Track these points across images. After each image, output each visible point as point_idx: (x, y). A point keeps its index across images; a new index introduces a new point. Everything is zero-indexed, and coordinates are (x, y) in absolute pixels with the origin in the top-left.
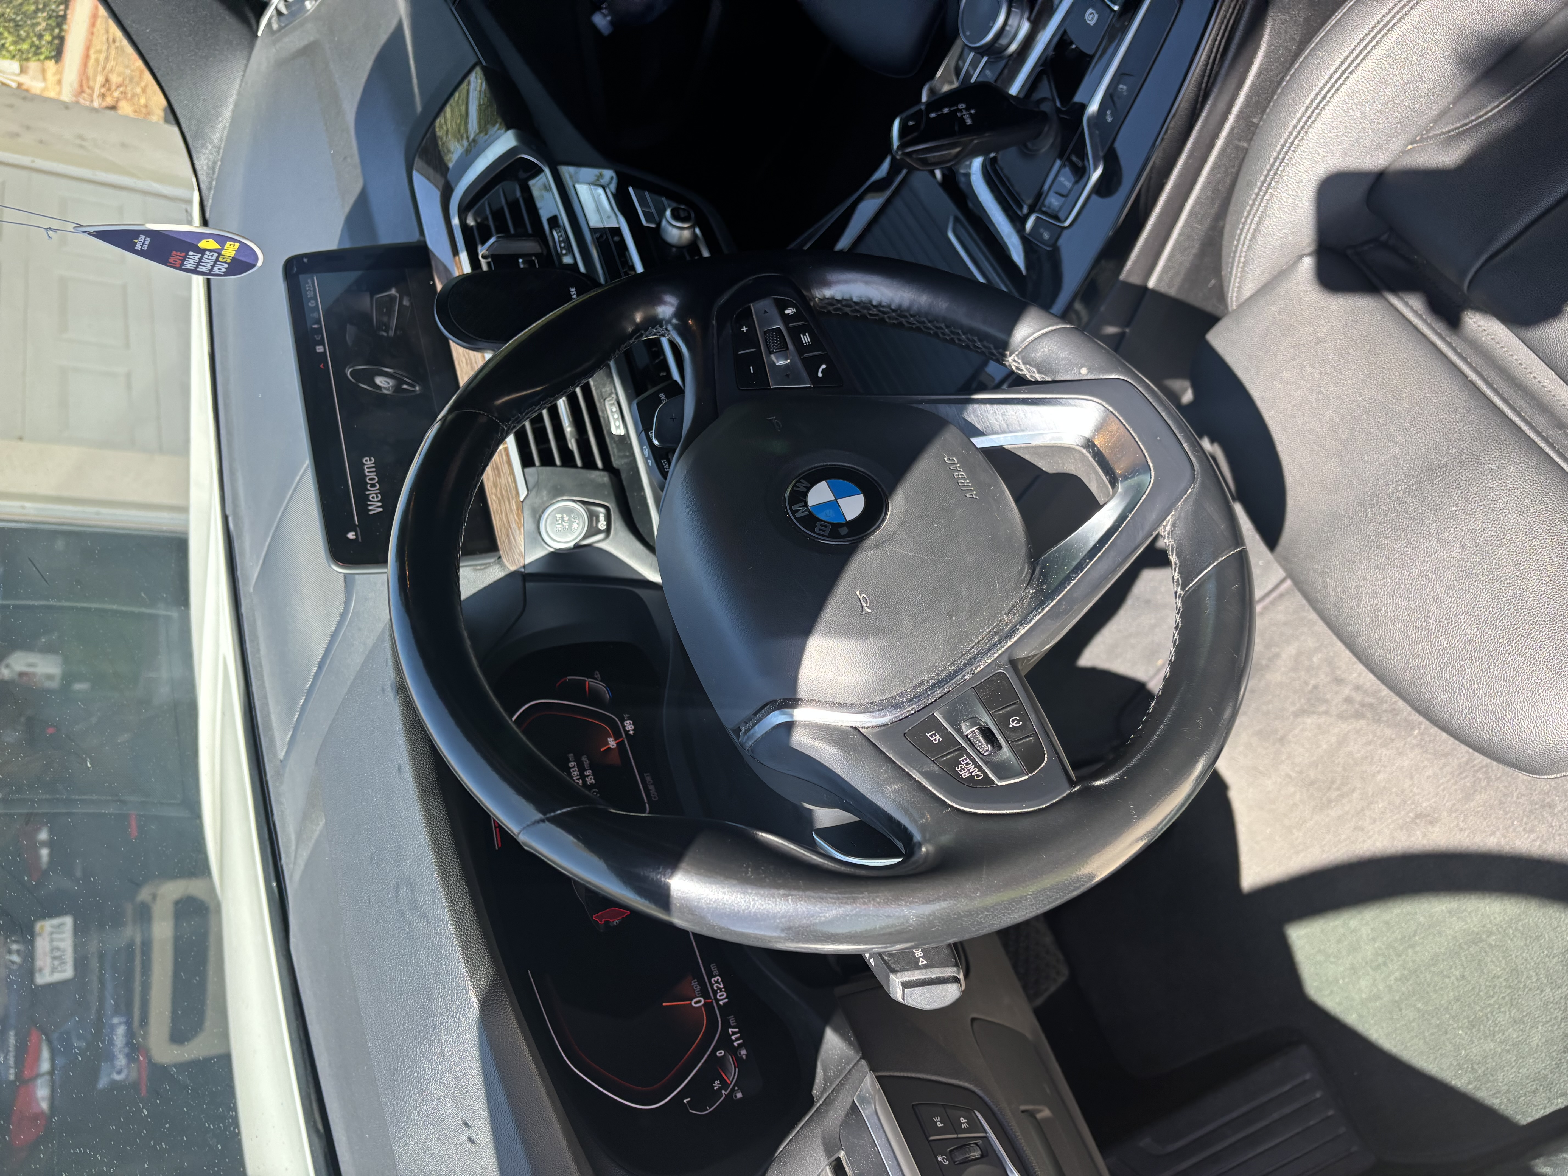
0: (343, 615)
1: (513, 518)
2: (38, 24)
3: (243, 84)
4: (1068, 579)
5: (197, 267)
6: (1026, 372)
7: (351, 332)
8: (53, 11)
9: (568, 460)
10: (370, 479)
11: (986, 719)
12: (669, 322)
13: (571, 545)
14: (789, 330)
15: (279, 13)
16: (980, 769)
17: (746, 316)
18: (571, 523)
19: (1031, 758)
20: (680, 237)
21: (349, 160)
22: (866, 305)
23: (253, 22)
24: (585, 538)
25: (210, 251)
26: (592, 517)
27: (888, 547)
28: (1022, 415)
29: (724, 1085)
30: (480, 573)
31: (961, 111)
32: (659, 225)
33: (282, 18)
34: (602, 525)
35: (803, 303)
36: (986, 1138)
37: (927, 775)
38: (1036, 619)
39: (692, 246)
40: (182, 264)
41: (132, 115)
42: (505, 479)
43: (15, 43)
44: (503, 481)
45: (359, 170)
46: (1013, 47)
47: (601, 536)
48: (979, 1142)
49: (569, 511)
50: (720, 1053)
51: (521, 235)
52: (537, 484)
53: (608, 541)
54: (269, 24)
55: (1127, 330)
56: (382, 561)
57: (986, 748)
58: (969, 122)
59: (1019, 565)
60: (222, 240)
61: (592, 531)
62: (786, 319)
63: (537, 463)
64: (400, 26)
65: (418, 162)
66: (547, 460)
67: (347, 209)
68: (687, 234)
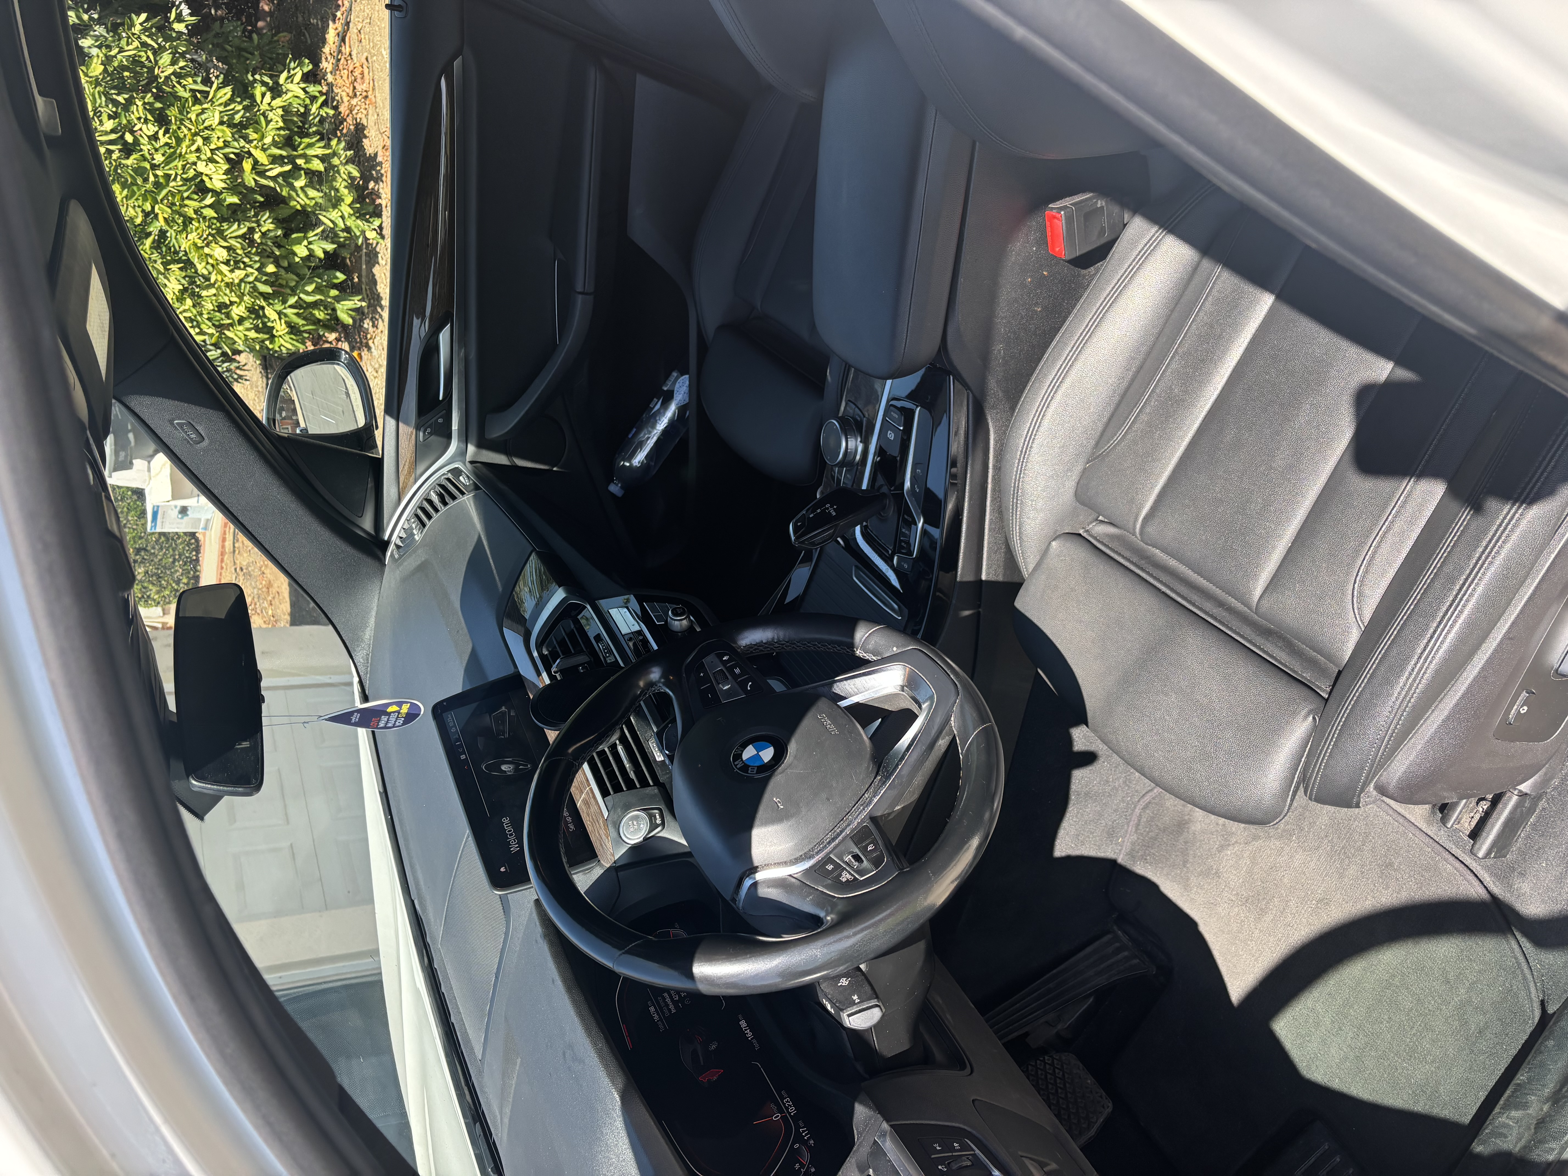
0: (506, 934)
1: (602, 832)
2: (177, 571)
3: (381, 598)
4: (897, 765)
5: (386, 724)
6: (868, 657)
7: (481, 742)
8: (187, 558)
9: (631, 785)
10: (508, 831)
11: (857, 851)
12: (659, 682)
13: (642, 839)
14: (726, 668)
15: (398, 547)
16: (852, 875)
17: (702, 667)
18: (639, 825)
19: (876, 863)
20: (681, 625)
21: (460, 632)
22: (760, 644)
23: (381, 556)
24: (649, 832)
25: (394, 712)
26: (651, 817)
27: (789, 771)
28: (864, 682)
29: (802, 1165)
30: (588, 875)
31: (828, 508)
32: (666, 622)
33: (400, 550)
34: (659, 821)
35: (733, 651)
36: (975, 1154)
37: (825, 887)
38: (882, 792)
39: (691, 628)
40: (378, 725)
41: (264, 626)
42: (593, 808)
43: (158, 592)
44: (592, 810)
45: (468, 637)
46: (858, 457)
47: (659, 829)
48: (970, 1157)
49: (636, 818)
50: (796, 1146)
51: (579, 652)
52: (613, 806)
53: (664, 831)
54: (392, 555)
55: (980, 610)
56: (526, 880)
57: (856, 864)
58: (834, 514)
59: (865, 765)
60: (400, 704)
61: (653, 826)
62: (724, 663)
63: (612, 793)
64: (480, 537)
65: (506, 621)
66: (618, 789)
67: (464, 665)
68: (685, 622)
